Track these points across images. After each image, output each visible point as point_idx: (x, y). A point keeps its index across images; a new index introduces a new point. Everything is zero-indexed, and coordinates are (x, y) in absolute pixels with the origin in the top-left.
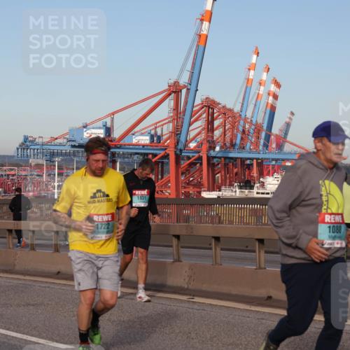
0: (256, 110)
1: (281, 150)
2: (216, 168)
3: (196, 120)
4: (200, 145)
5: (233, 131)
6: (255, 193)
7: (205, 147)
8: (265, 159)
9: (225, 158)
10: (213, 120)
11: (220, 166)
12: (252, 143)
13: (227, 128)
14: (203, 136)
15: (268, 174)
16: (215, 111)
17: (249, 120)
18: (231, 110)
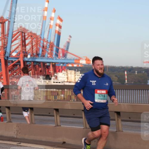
0: (50, 35)
1: (66, 58)
2: (29, 68)
3: (15, 40)
4: (19, 54)
5: (37, 46)
6: (52, 82)
7: (22, 55)
8: (57, 63)
9: (34, 62)
10: (25, 39)
11: (31, 66)
12: (48, 53)
13: (33, 44)
14: (20, 49)
15: (59, 71)
16: (26, 35)
17: (46, 40)
18: (35, 34)
